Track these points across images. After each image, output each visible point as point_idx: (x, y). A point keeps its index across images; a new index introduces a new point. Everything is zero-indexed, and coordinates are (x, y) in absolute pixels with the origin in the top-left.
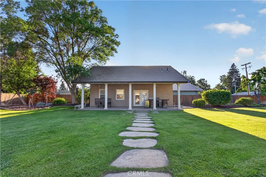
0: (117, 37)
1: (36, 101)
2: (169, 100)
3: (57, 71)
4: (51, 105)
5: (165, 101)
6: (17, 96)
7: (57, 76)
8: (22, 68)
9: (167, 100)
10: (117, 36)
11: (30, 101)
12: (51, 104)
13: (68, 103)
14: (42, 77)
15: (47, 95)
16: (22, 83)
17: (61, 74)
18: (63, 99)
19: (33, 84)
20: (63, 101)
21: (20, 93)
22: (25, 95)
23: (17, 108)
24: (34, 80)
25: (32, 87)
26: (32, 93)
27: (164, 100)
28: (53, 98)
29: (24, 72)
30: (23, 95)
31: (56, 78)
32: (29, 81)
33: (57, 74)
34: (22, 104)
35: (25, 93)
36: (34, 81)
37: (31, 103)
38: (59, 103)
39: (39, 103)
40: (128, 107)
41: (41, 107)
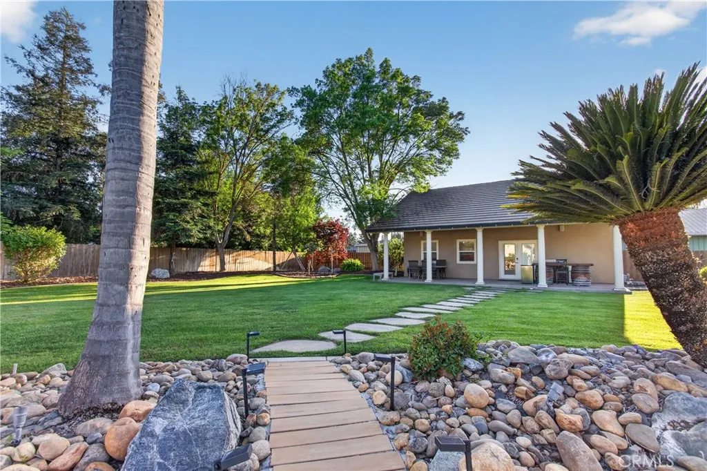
0: (460, 119)
1: (318, 263)
2: (592, 265)
3: (346, 210)
4: (338, 272)
5: (581, 269)
6: (293, 256)
7: (346, 219)
8: (298, 208)
9: (587, 266)
10: (460, 117)
11: (310, 263)
12: (339, 269)
13: (366, 268)
14: (325, 221)
15: (333, 255)
16: (299, 234)
17: (352, 213)
18: (358, 262)
19: (313, 235)
20: (357, 266)
21: (297, 251)
22: (303, 253)
23: (294, 274)
24: (314, 227)
25: (311, 240)
26: (312, 250)
27: (578, 265)
28: (341, 260)
29: (301, 216)
30: (300, 254)
31: (345, 223)
32: (308, 230)
33: (346, 214)
34: (300, 269)
35: (302, 251)
36: (314, 229)
37: (311, 269)
38: (351, 269)
39: (322, 268)
40: (476, 280)
41: (325, 275)
